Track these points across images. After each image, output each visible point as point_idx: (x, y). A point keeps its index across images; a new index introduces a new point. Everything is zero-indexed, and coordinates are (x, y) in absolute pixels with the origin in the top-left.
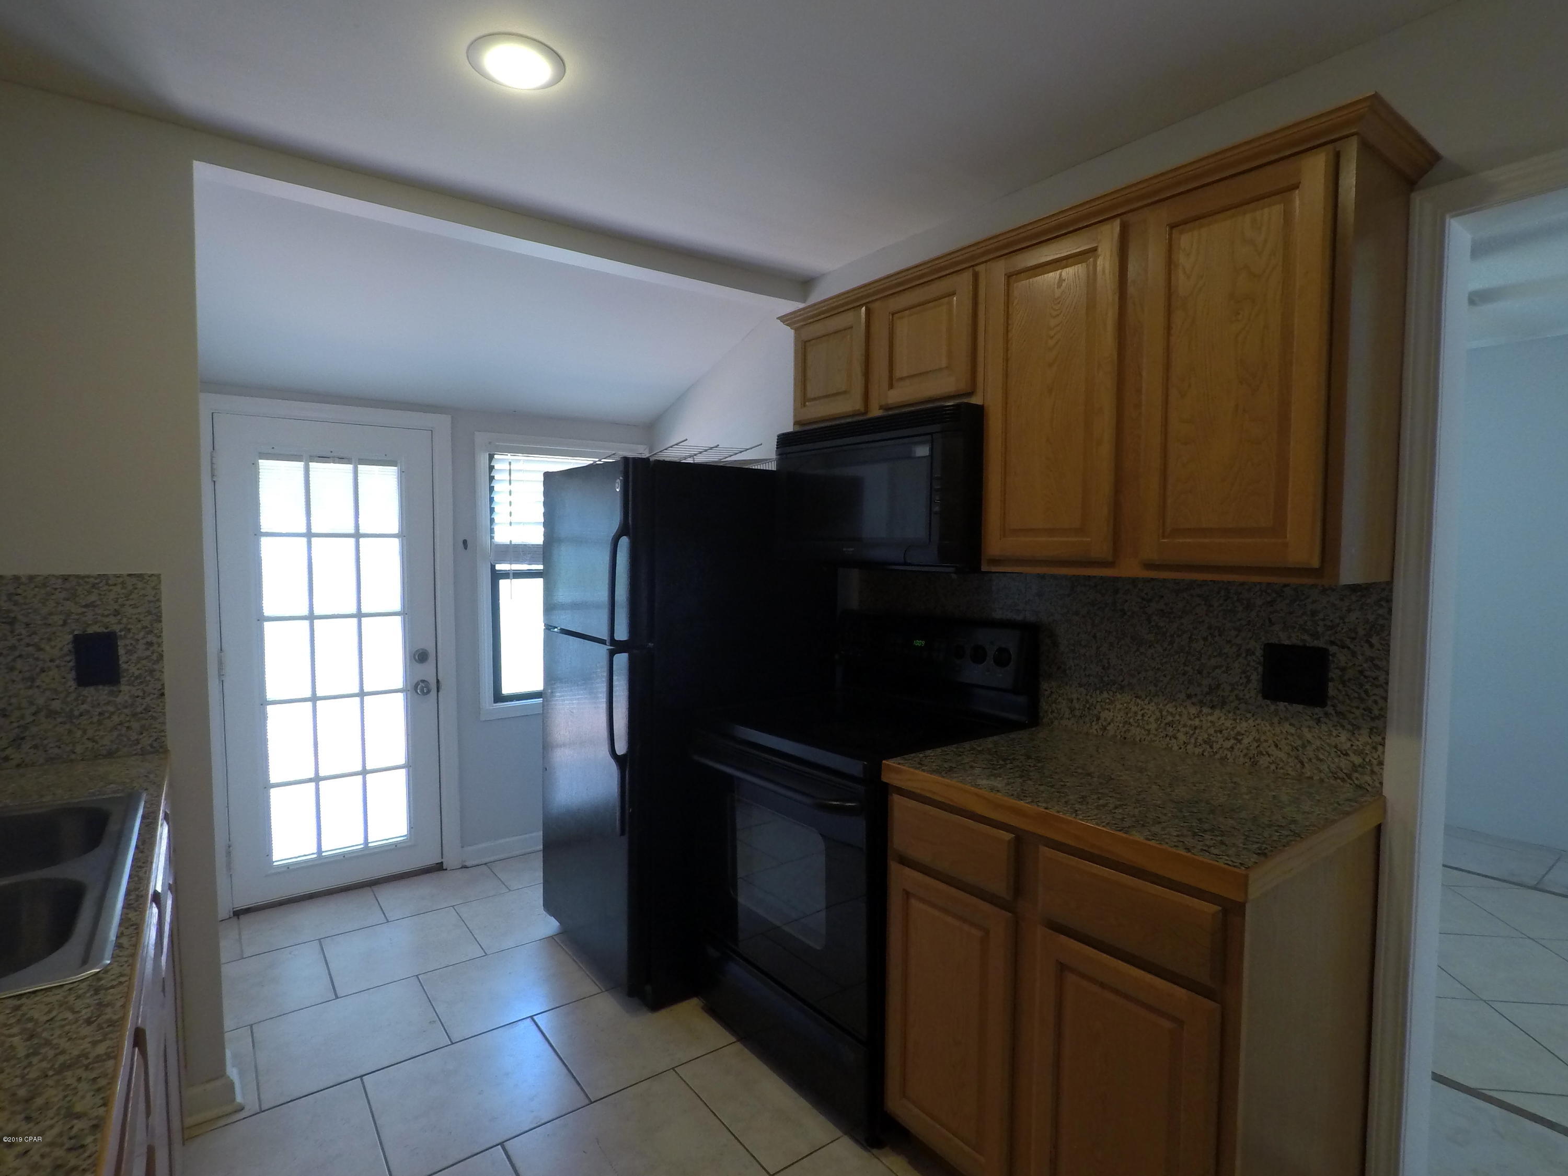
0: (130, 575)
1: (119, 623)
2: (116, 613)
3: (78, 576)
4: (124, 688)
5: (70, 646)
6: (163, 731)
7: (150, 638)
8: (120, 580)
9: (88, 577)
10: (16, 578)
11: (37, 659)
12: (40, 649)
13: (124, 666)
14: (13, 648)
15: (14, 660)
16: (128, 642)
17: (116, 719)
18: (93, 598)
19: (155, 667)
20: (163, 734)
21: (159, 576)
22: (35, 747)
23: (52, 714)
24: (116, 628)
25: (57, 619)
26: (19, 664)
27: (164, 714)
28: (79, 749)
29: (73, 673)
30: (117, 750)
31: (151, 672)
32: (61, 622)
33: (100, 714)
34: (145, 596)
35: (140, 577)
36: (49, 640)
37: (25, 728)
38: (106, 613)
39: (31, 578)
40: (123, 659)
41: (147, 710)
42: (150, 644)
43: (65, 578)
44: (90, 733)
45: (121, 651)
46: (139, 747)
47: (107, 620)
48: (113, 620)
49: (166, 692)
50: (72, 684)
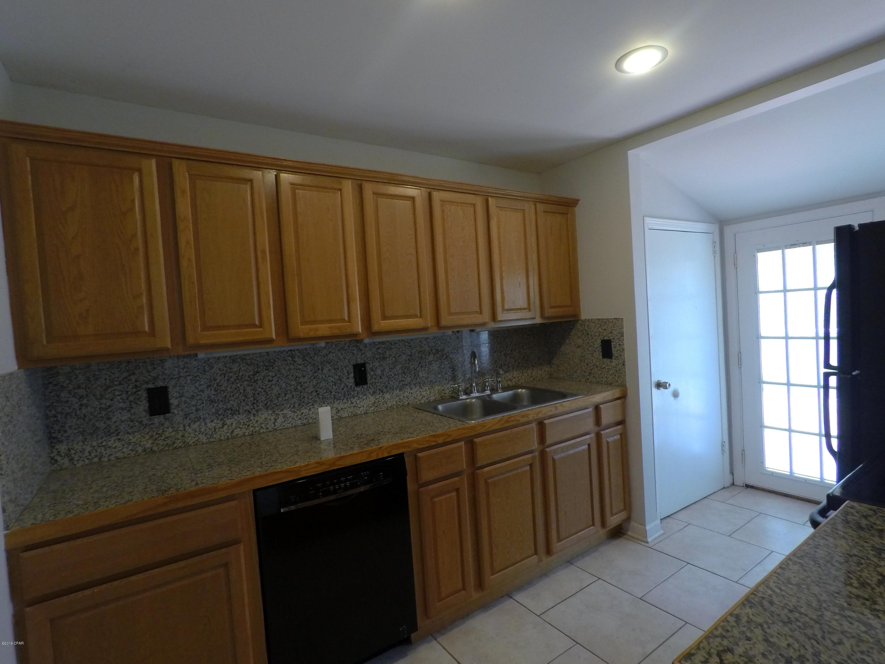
0: (614, 319)
1: (612, 336)
2: (611, 333)
3: (602, 319)
4: (613, 360)
5: (601, 343)
6: (624, 379)
7: (620, 343)
8: (612, 320)
9: (604, 319)
10: (589, 320)
11: (593, 347)
12: (594, 344)
13: (613, 352)
14: (588, 343)
15: (589, 347)
16: (614, 343)
17: (612, 372)
18: (605, 327)
19: (622, 354)
20: (624, 380)
21: (622, 319)
22: (594, 377)
23: (597, 366)
24: (611, 338)
25: (597, 334)
26: (590, 348)
27: (625, 372)
28: (604, 380)
29: (601, 354)
30: (612, 383)
31: (621, 355)
32: (598, 335)
33: (608, 369)
34: (618, 326)
35: (616, 319)
36: (596, 341)
37: (591, 370)
38: (609, 332)
39: (592, 319)
40: (613, 349)
41: (620, 370)
42: (620, 345)
43: (599, 320)
44: (606, 375)
45: (613, 347)
46: (618, 383)
47: (609, 335)
48: (610, 335)
49: (626, 364)
50: (601, 357)
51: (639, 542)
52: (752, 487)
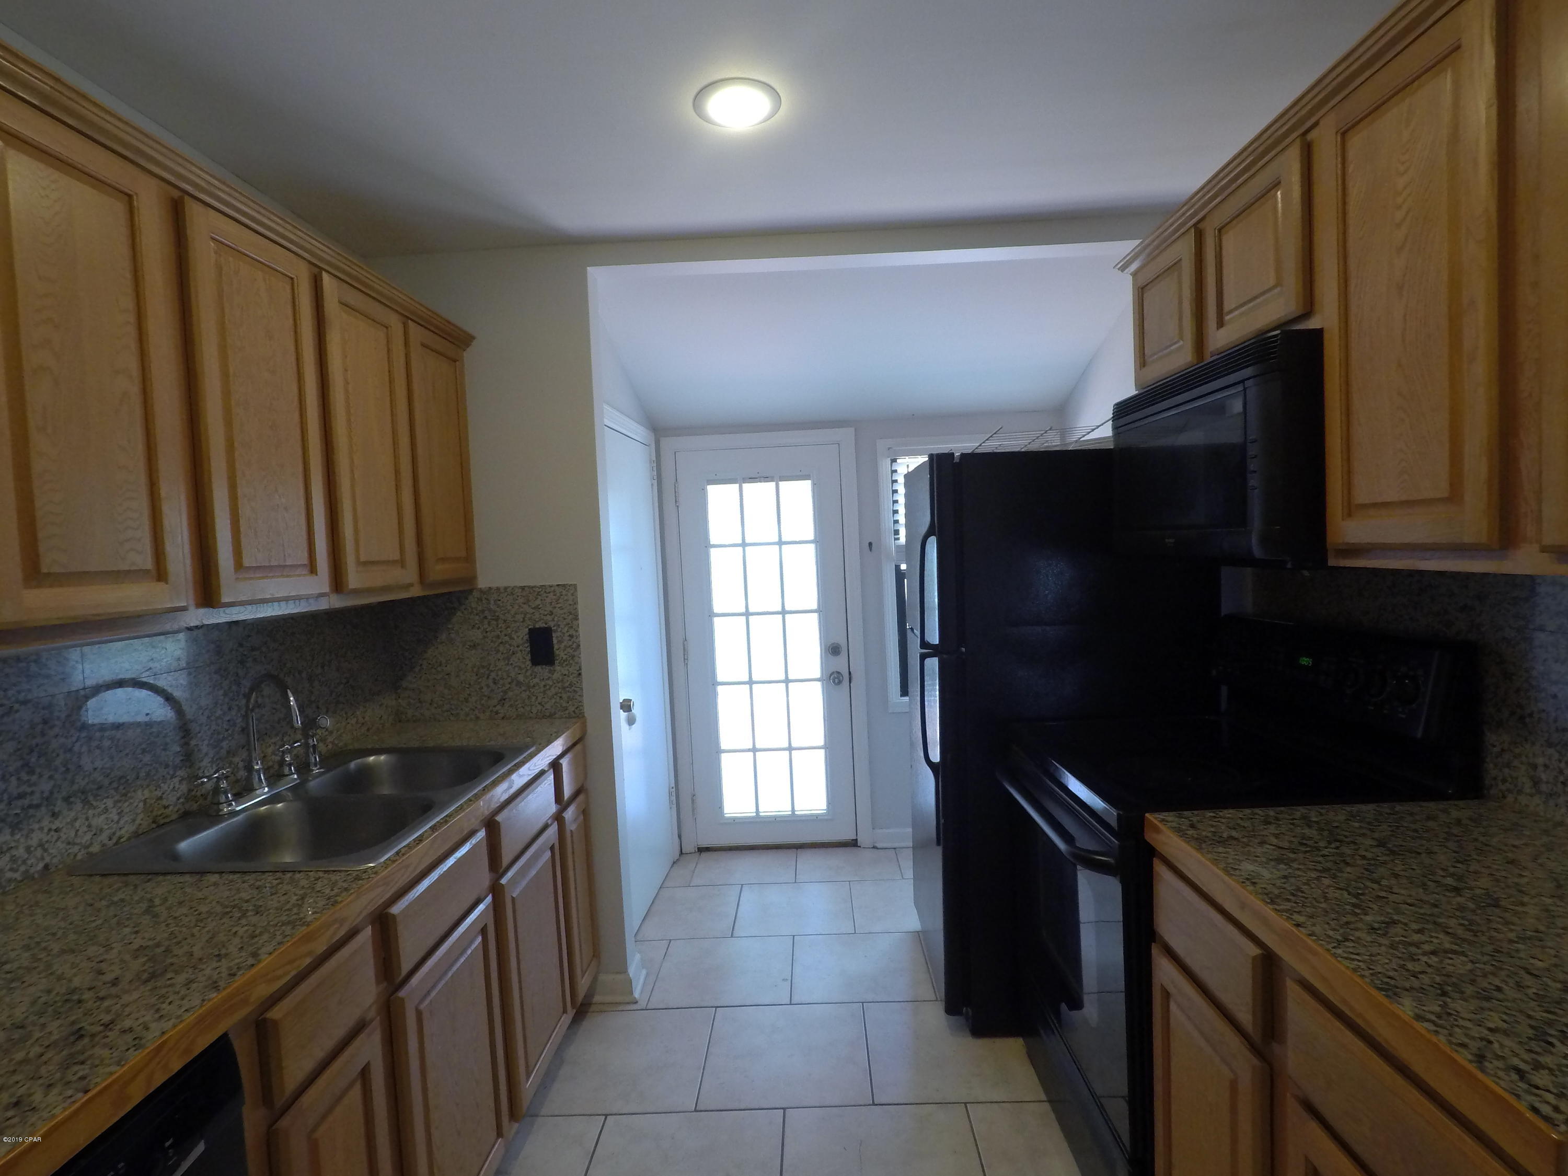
0: (558, 585)
1: (553, 620)
2: (551, 613)
3: (529, 587)
4: (558, 668)
5: (527, 636)
6: (581, 702)
7: (572, 632)
8: (553, 589)
9: (535, 587)
10: (498, 589)
11: (510, 645)
12: (512, 638)
13: (557, 652)
14: (498, 637)
15: (498, 646)
16: (559, 634)
17: (553, 691)
18: (538, 602)
19: (575, 653)
20: (580, 704)
21: (575, 585)
22: (511, 706)
23: (519, 684)
24: (551, 624)
25: (520, 617)
26: (501, 648)
27: (582, 689)
28: (534, 710)
29: (529, 656)
30: (555, 714)
31: (573, 657)
32: (522, 620)
33: (545, 686)
34: (567, 600)
35: (564, 586)
36: (516, 632)
37: (505, 692)
38: (546, 613)
39: (506, 588)
40: (556, 647)
41: (571, 685)
42: (571, 636)
43: (523, 588)
44: (540, 699)
45: (555, 641)
46: (567, 712)
47: (545, 618)
48: (549, 618)
49: (583, 672)
50: (529, 663)
51: (621, 1008)
52: (708, 849)
